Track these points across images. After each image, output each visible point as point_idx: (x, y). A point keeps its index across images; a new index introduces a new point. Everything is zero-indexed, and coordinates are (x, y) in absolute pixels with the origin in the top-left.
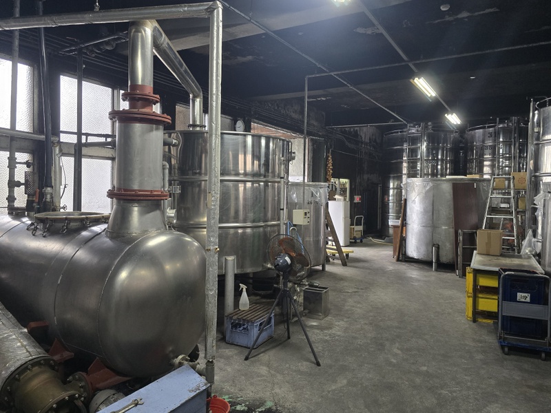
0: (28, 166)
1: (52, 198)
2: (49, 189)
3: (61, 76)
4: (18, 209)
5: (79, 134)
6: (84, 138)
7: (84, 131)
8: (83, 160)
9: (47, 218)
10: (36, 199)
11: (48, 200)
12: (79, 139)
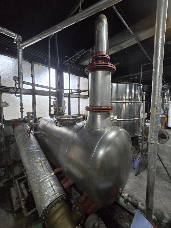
0: (55, 100)
1: (62, 110)
2: (61, 107)
3: (64, 73)
4: (52, 114)
5: (70, 90)
6: (71, 91)
7: (71, 89)
8: (71, 98)
9: (61, 119)
10: (57, 111)
11: (61, 111)
12: (70, 91)
